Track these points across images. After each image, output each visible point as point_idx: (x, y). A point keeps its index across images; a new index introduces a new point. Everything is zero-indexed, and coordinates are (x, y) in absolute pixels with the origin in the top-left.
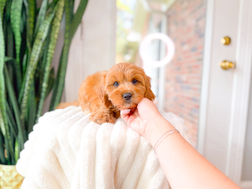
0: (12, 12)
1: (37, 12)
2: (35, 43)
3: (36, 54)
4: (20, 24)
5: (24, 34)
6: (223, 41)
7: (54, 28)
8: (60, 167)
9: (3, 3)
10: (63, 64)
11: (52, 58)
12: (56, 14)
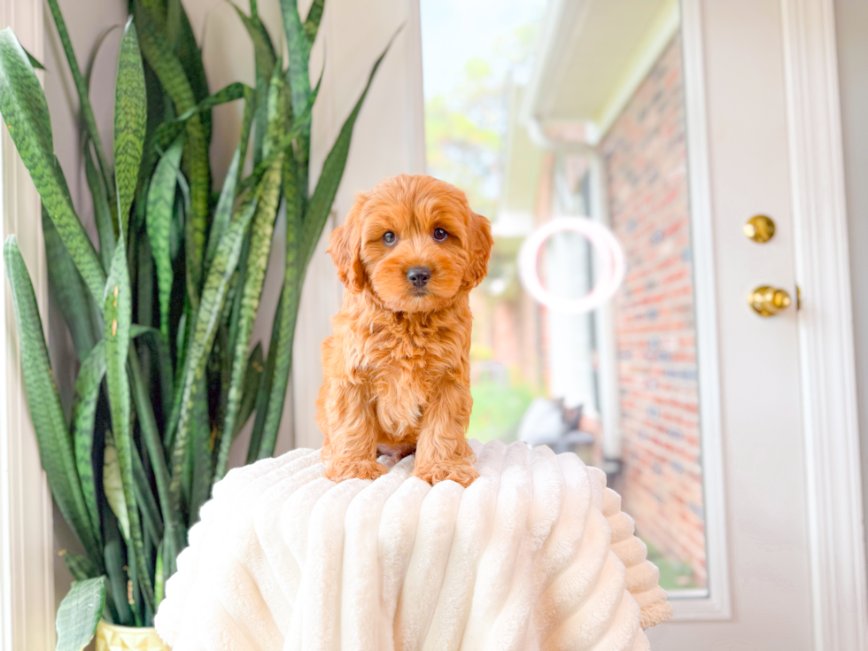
0: (150, 208)
1: (212, 203)
2: (207, 285)
3: (210, 312)
4: (169, 238)
5: (179, 264)
6: (749, 231)
7: (255, 240)
8: (262, 605)
9: (128, 197)
10: (284, 333)
11: (252, 320)
12: (262, 204)
